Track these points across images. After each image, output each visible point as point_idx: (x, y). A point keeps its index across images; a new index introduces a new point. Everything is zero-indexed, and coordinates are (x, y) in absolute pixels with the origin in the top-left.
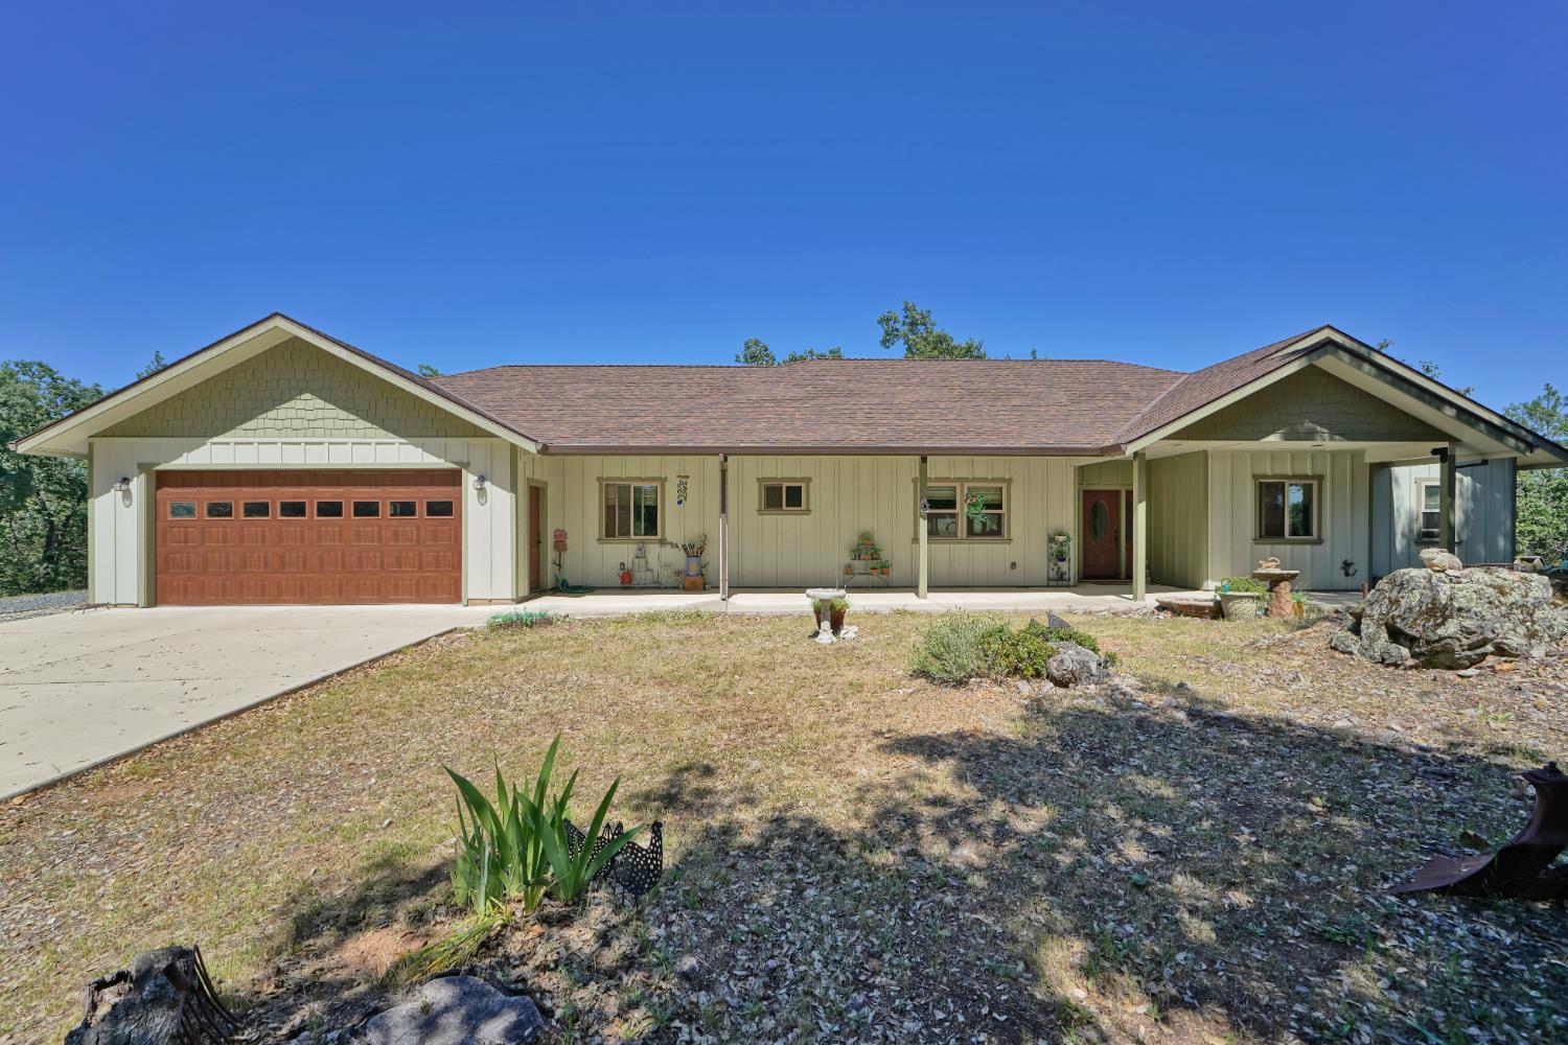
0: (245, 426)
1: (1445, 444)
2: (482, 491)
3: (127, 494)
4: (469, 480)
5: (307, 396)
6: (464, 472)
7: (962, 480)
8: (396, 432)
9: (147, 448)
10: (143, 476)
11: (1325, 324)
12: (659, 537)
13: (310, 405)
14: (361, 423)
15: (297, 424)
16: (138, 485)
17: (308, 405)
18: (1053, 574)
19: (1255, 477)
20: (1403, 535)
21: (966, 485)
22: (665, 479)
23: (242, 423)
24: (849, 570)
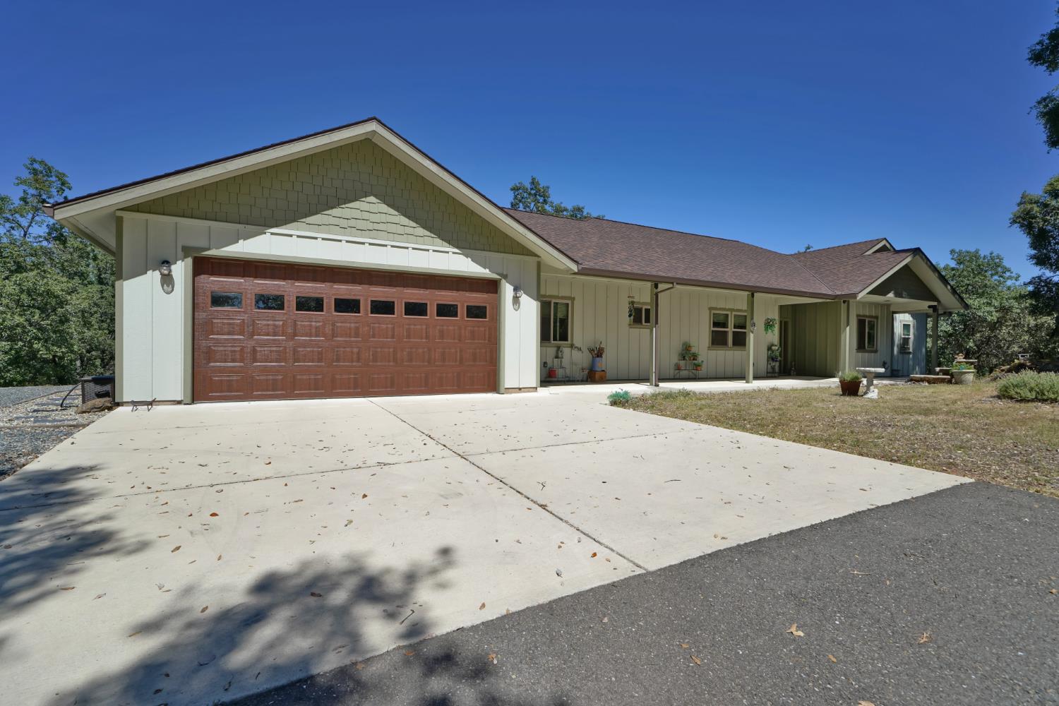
0: (309, 220)
1: (935, 303)
2: (516, 300)
3: (167, 280)
4: (508, 290)
5: (372, 199)
6: (503, 281)
7: (732, 310)
8: (450, 242)
9: (194, 230)
10: (189, 261)
11: (884, 237)
12: (569, 342)
13: (374, 208)
14: (421, 231)
15: (360, 224)
16: (180, 270)
17: (371, 207)
18: (770, 370)
19: (858, 316)
20: (898, 346)
21: (734, 313)
22: (574, 298)
23: (306, 216)
24: (678, 368)
